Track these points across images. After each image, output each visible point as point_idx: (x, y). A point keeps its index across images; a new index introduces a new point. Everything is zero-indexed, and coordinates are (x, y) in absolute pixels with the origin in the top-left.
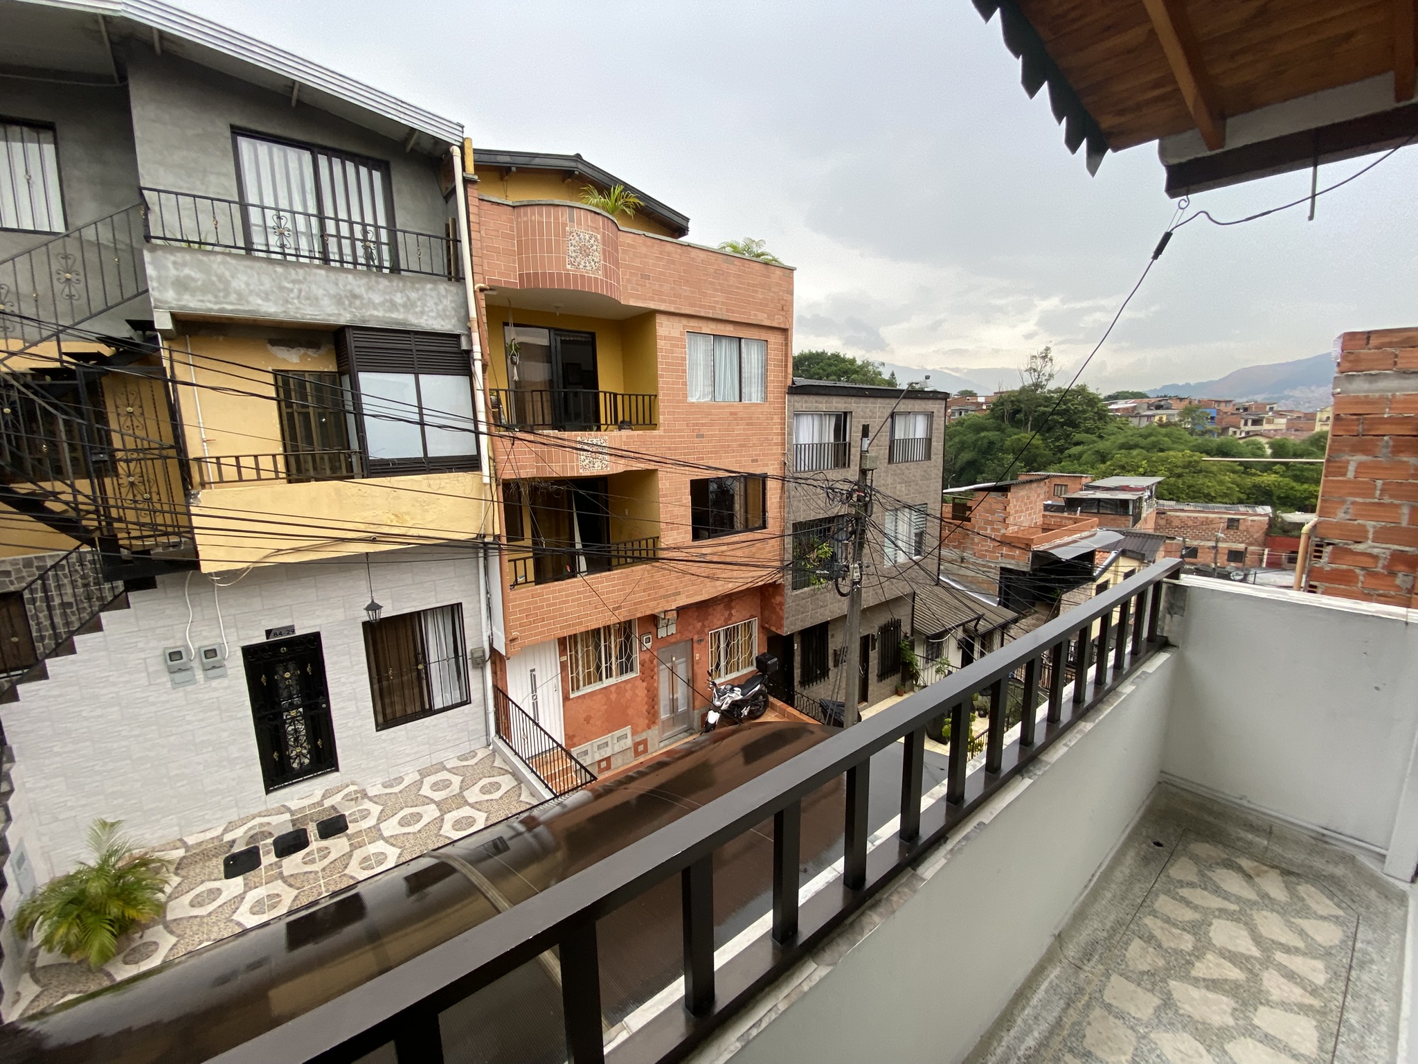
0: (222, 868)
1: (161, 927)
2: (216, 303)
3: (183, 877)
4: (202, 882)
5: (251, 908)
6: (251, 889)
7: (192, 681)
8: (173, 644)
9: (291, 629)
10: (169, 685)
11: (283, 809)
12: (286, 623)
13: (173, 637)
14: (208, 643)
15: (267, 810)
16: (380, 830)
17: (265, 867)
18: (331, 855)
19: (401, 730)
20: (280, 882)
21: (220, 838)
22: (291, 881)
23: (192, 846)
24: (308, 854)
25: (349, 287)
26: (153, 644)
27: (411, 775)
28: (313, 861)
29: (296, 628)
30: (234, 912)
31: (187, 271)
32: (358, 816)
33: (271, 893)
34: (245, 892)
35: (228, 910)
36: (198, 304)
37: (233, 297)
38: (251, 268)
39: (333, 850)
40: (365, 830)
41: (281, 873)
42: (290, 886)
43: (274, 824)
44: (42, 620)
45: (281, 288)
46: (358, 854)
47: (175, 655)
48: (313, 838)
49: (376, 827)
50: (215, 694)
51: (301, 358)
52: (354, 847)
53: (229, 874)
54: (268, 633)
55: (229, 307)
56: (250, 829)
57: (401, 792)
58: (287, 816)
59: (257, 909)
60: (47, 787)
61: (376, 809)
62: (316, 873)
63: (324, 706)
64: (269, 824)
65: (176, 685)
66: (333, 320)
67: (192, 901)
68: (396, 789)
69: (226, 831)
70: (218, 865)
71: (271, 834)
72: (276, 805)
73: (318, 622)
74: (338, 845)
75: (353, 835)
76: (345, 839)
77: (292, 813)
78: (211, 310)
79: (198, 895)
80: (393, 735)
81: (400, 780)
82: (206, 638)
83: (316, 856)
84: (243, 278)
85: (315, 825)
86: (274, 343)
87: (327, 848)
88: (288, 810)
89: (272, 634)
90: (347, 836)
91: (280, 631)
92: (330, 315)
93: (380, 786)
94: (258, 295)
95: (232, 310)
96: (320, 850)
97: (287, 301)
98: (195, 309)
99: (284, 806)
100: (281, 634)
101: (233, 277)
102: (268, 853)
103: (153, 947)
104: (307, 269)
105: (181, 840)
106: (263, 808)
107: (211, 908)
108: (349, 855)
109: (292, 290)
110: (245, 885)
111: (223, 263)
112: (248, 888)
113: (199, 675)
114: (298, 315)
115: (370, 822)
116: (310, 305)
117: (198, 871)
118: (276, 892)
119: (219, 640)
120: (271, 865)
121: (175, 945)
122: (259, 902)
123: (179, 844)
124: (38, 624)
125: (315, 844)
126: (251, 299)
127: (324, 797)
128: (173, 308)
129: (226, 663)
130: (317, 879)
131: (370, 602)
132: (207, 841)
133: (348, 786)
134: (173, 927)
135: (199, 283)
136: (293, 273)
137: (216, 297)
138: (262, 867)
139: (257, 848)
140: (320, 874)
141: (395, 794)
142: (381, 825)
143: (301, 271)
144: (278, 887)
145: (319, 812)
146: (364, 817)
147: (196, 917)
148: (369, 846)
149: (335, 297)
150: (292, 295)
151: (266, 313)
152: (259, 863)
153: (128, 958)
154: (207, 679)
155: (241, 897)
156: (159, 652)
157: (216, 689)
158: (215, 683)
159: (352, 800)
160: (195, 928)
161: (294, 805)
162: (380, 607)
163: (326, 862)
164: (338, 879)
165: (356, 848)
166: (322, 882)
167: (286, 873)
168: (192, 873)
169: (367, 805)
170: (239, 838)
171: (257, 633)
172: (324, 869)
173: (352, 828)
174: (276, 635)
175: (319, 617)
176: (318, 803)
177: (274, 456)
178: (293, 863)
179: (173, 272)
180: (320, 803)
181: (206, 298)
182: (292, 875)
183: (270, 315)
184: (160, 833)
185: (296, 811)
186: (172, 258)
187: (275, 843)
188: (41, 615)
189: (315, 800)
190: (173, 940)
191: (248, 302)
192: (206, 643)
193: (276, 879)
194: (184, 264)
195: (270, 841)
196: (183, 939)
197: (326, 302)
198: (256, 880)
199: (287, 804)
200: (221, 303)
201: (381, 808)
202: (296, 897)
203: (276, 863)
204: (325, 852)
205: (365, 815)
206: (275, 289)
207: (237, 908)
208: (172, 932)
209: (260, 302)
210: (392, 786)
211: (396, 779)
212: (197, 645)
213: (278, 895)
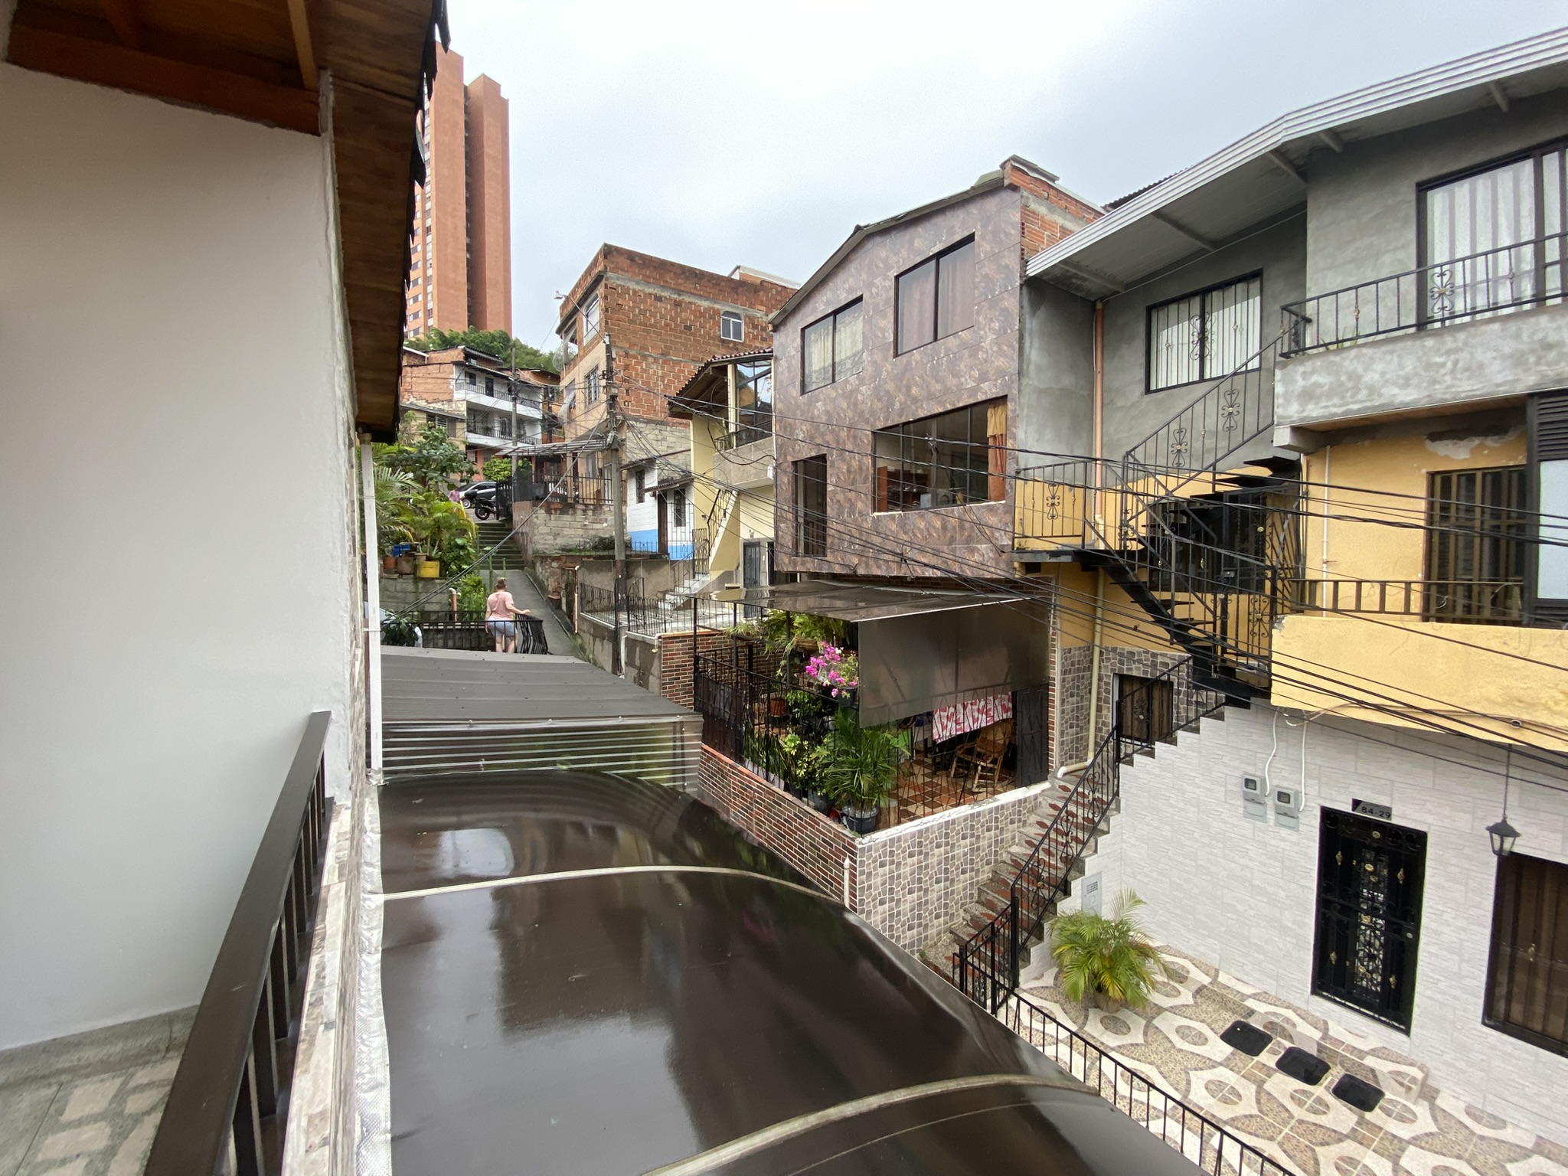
0: (1228, 1025)
1: (1143, 1022)
2: (1341, 406)
3: (1196, 1003)
4: (1203, 1021)
5: (1210, 1081)
6: (1227, 1066)
7: (1263, 818)
8: (1252, 772)
9: (1387, 812)
10: (1241, 810)
11: (1321, 1025)
12: (1382, 801)
13: (1255, 765)
14: (1287, 786)
15: (1307, 1012)
16: (1403, 1150)
17: (1258, 1062)
18: (1323, 1117)
19: (1527, 1052)
20: (1253, 1088)
21: (1244, 997)
22: (1264, 1098)
23: (1219, 983)
24: (1304, 1092)
25: (1540, 335)
26: (1236, 763)
27: (1519, 1132)
28: (1300, 1103)
29: (1394, 812)
30: (1196, 1070)
31: (1315, 378)
32: (1397, 1110)
33: (1236, 1087)
34: (1220, 1064)
35: (1194, 1062)
36: (1318, 412)
37: (1363, 394)
38: (1391, 352)
39: (1331, 1115)
40: (1387, 1133)
41: (1264, 1082)
42: (1258, 1101)
43: (1299, 1029)
44: (1181, 711)
45: (1428, 366)
46: (1349, 1148)
47: (1249, 783)
48: (1326, 1083)
49: (1401, 1144)
50: (1282, 845)
51: (1473, 451)
52: (1353, 1135)
53: (1228, 1037)
54: (1356, 803)
55: (1355, 407)
56: (1275, 1014)
57: (1482, 1138)
58: (1317, 1035)
59: (1214, 1088)
60: (1134, 846)
61: (1425, 1123)
62: (1291, 1116)
63: (1410, 935)
64: (1294, 1025)
65: (1248, 815)
66: (1504, 390)
67: (1180, 1027)
68: (1479, 1129)
69: (1254, 996)
70: (1228, 1020)
71: (1290, 1038)
72: (1318, 1014)
73: (1430, 819)
74: (1342, 1115)
75: (1368, 1123)
76: (1355, 1118)
77: (1326, 1035)
78: (1335, 414)
79: (1189, 1027)
80: (1509, 1049)
81: (1499, 1123)
82: (1284, 778)
83: (1310, 1102)
84: (1378, 367)
85: (1343, 1072)
86: (1434, 437)
87: (1327, 1106)
88: (1325, 1030)
89: (1361, 806)
90: (1362, 1117)
91: (1372, 808)
92: (1498, 385)
93: (1463, 1105)
94: (1394, 384)
95: (1359, 410)
96: (1319, 1100)
97: (1435, 382)
98: (1317, 418)
99: (1326, 1023)
100: (1371, 812)
101: (1365, 370)
102: (1274, 1052)
103: (1124, 1030)
104: (1472, 330)
105: (1217, 971)
106: (1303, 1006)
107: (1187, 1047)
108: (1340, 1138)
109: (1443, 365)
110: (1228, 1059)
111: (1357, 357)
112: (1226, 1063)
113: (1271, 816)
114: (1448, 396)
115: (1404, 1131)
116: (1469, 378)
117: (1210, 1009)
118: (1241, 1091)
119: (1297, 787)
120: (1264, 1065)
121: (1137, 1045)
122: (1221, 1084)
123: (1212, 972)
124: (1178, 713)
125: (1321, 1090)
126: (1384, 391)
127: (1374, 1052)
128: (1292, 422)
129: (1300, 815)
130: (1285, 1123)
131: (1499, 820)
132: (1233, 990)
133: (1412, 1065)
134: (1151, 1031)
135: (1326, 388)
136: (1449, 341)
137: (1343, 398)
138: (1256, 1059)
139: (1270, 1039)
140: (1293, 1122)
141: (1473, 1133)
142: (1411, 1147)
143: (1462, 336)
144: (1248, 1090)
145: (1354, 1063)
146: (1402, 1119)
147: (1170, 1042)
148: (1370, 1152)
149: (1512, 356)
150: (1442, 371)
151: (1402, 403)
152: (1257, 1054)
153: (1106, 1020)
154: (1278, 824)
155: (1214, 1065)
156: (1238, 774)
157: (1283, 839)
158: (1284, 832)
159: (1402, 1084)
160: (1161, 1049)
161: (1335, 1030)
162: (1514, 834)
163: (1312, 1118)
164: (1302, 1147)
165: (1355, 1139)
166: (1286, 1130)
167: (1266, 1086)
168: (1204, 1006)
169: (1422, 1109)
170: (1261, 1014)
171: (1341, 798)
172: (1301, 1122)
173: (1375, 1116)
174: (1364, 810)
175: (1429, 812)
176: (1360, 1051)
177: (1408, 584)
178: (1285, 1085)
179: (1300, 383)
180: (1362, 1054)
181: (1330, 403)
182: (1269, 1094)
183: (1408, 404)
184: (1202, 949)
185: (1331, 1038)
186: (1301, 369)
187: (1290, 1051)
188: (1181, 706)
189: (1361, 1047)
190: (1140, 1040)
191: (1380, 395)
192: (1285, 784)
193: (1254, 1082)
194: (1313, 372)
195: (1288, 1045)
196: (1146, 1047)
197: (1496, 366)
198: (1240, 1064)
199: (1331, 1023)
200: (1348, 404)
201: (1434, 1129)
202: (1251, 1116)
203: (1269, 1068)
204: (1320, 1107)
205: (1404, 1118)
206: (1420, 371)
207: (1201, 1069)
208: (1145, 1034)
209: (1395, 391)
210: (1478, 1119)
211: (1495, 1117)
212: (1275, 782)
213: (1239, 1096)
